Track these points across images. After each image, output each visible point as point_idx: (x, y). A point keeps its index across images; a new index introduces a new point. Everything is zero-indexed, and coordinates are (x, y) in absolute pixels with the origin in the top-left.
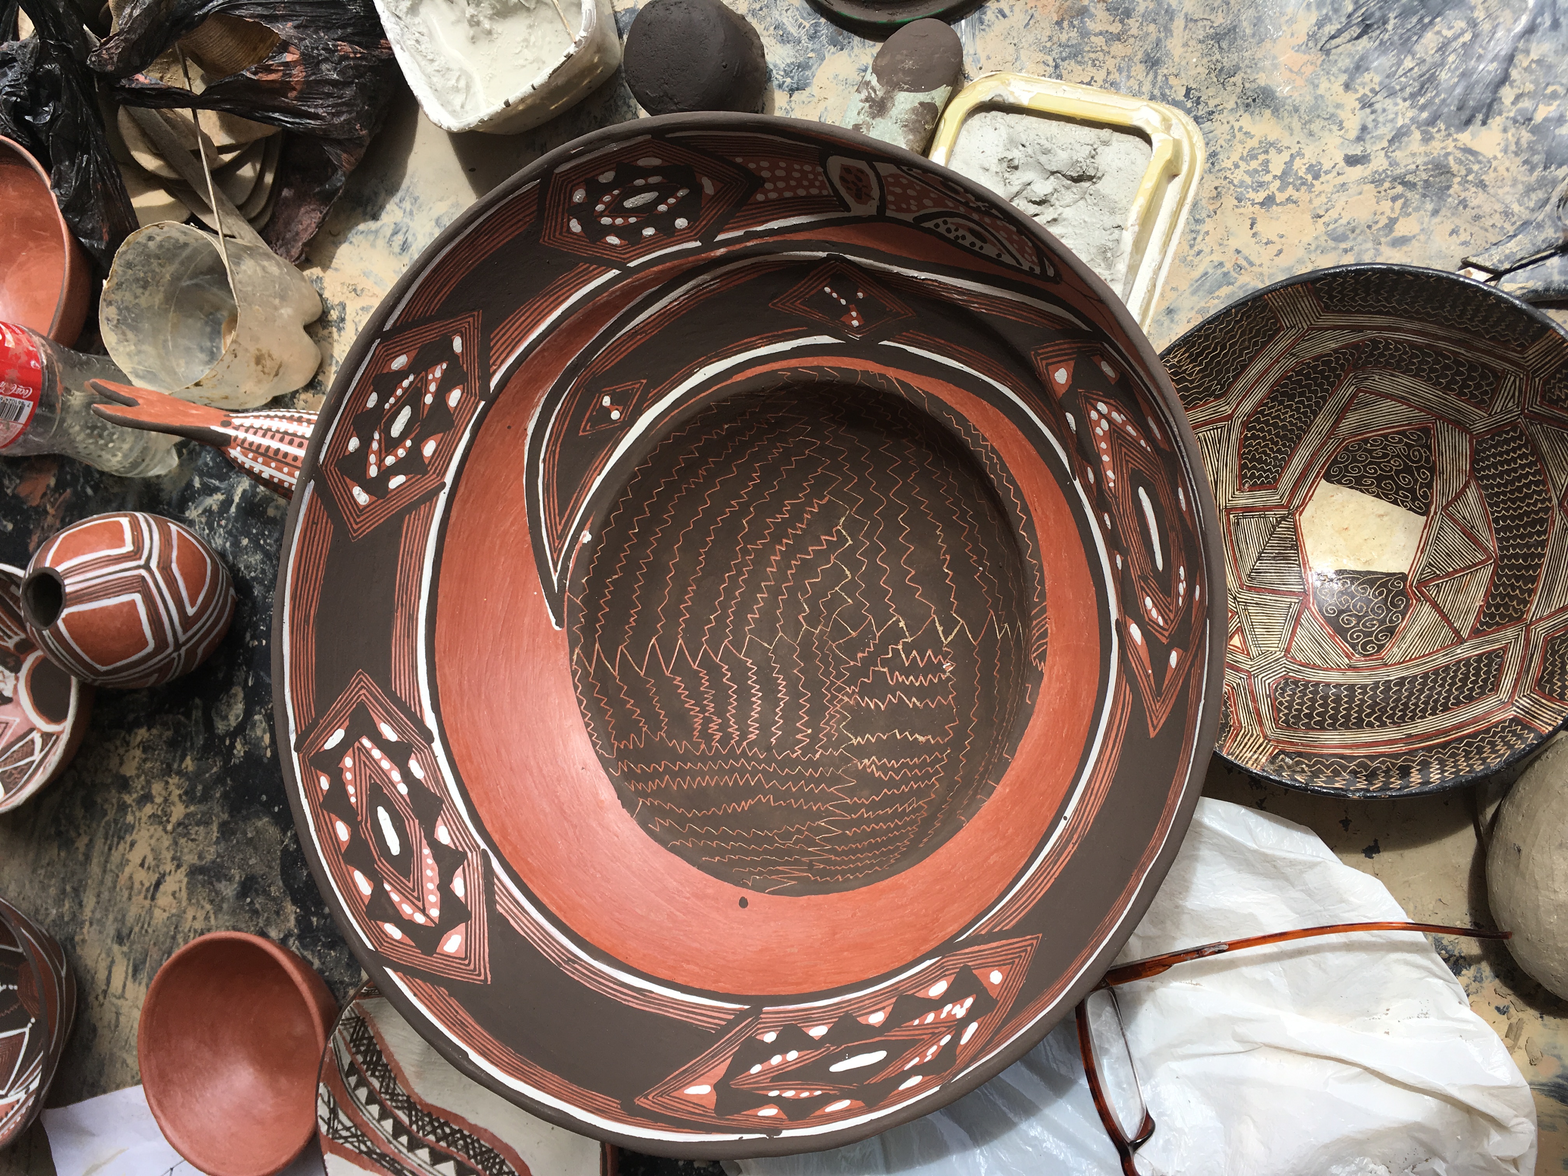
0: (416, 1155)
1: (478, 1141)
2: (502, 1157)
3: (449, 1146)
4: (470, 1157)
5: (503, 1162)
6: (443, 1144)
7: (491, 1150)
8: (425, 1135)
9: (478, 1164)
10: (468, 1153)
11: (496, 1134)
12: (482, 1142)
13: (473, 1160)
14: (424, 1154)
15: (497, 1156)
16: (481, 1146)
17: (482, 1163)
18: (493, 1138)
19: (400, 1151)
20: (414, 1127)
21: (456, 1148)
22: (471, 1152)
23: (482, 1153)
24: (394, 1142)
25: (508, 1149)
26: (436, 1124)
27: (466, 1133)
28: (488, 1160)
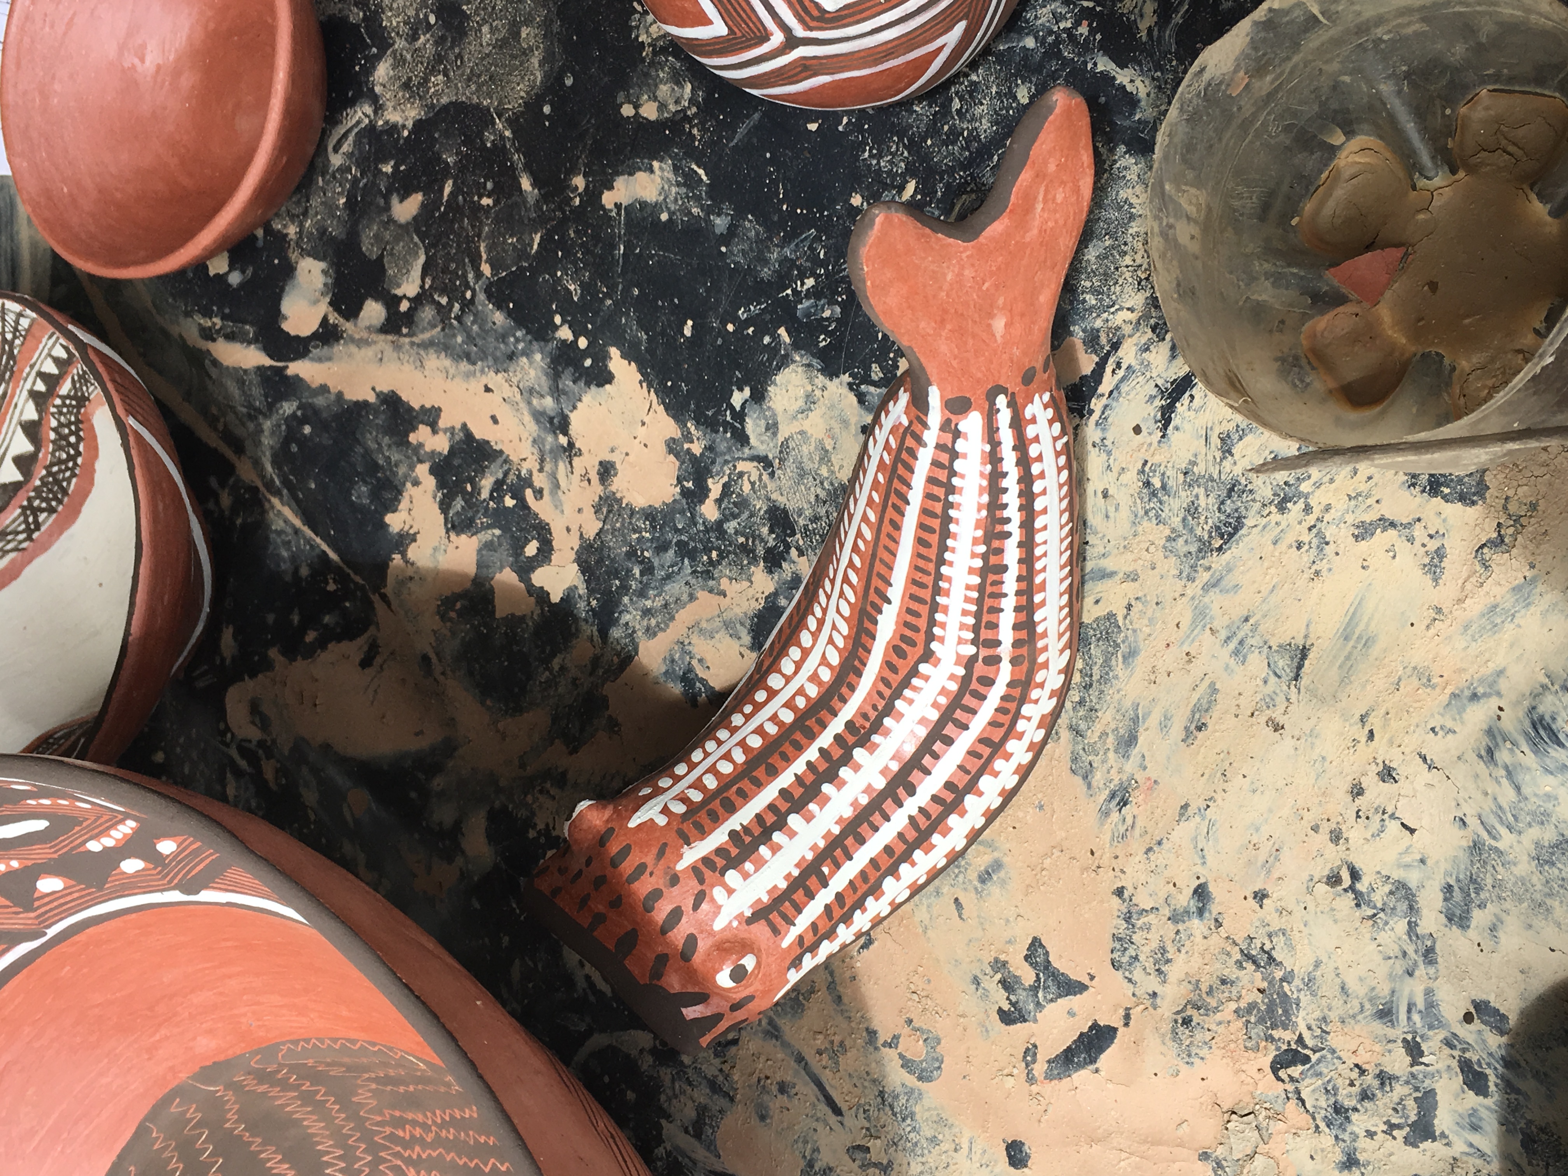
0: (27, 401)
1: (74, 475)
2: (60, 508)
3: (53, 442)
4: (46, 468)
5: (51, 510)
6: (52, 436)
7: (65, 492)
8: (53, 414)
9: (41, 479)
10: (52, 464)
11: (91, 496)
12: (74, 480)
13: (44, 472)
14: (31, 413)
15: (60, 502)
16: (69, 480)
17: (44, 483)
18: (84, 493)
19: (26, 380)
20: (58, 402)
21: (54, 451)
22: (55, 469)
23: (57, 482)
24: (33, 373)
25: (74, 513)
26: (73, 428)
27: (80, 460)
28: (50, 491)
